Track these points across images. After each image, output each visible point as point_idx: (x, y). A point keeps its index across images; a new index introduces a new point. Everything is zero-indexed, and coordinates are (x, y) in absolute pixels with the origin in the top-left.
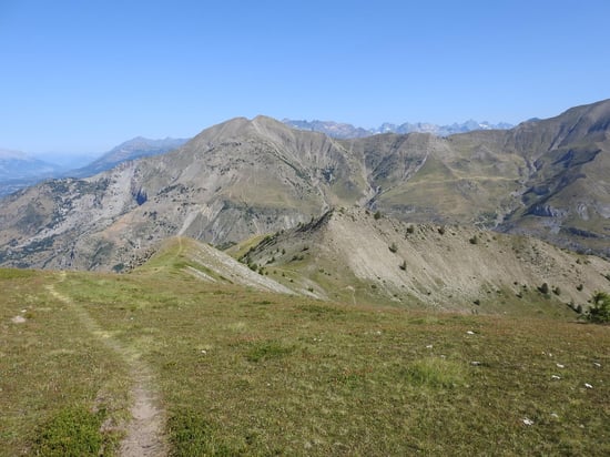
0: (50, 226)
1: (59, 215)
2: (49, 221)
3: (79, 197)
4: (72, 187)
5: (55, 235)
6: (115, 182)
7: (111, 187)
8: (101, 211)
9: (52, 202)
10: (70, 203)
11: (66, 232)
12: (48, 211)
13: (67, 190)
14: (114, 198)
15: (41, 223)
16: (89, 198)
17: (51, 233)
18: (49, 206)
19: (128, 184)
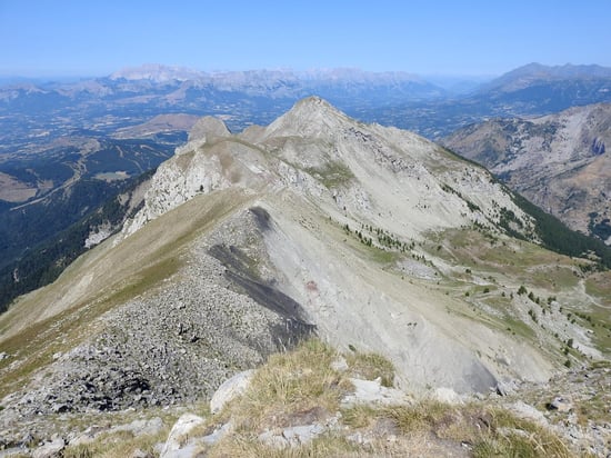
0: (505, 162)
1: (510, 153)
2: (503, 157)
3: (528, 138)
4: (521, 127)
5: (510, 171)
6: (564, 127)
7: (560, 131)
8: (550, 154)
9: (504, 140)
10: (519, 142)
11: (520, 169)
12: (502, 148)
13: (516, 130)
14: (563, 143)
15: (497, 158)
16: (538, 140)
17: (506, 168)
18: (502, 143)
19: (579, 130)
